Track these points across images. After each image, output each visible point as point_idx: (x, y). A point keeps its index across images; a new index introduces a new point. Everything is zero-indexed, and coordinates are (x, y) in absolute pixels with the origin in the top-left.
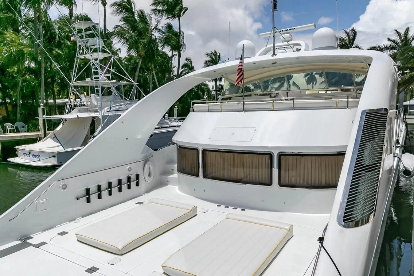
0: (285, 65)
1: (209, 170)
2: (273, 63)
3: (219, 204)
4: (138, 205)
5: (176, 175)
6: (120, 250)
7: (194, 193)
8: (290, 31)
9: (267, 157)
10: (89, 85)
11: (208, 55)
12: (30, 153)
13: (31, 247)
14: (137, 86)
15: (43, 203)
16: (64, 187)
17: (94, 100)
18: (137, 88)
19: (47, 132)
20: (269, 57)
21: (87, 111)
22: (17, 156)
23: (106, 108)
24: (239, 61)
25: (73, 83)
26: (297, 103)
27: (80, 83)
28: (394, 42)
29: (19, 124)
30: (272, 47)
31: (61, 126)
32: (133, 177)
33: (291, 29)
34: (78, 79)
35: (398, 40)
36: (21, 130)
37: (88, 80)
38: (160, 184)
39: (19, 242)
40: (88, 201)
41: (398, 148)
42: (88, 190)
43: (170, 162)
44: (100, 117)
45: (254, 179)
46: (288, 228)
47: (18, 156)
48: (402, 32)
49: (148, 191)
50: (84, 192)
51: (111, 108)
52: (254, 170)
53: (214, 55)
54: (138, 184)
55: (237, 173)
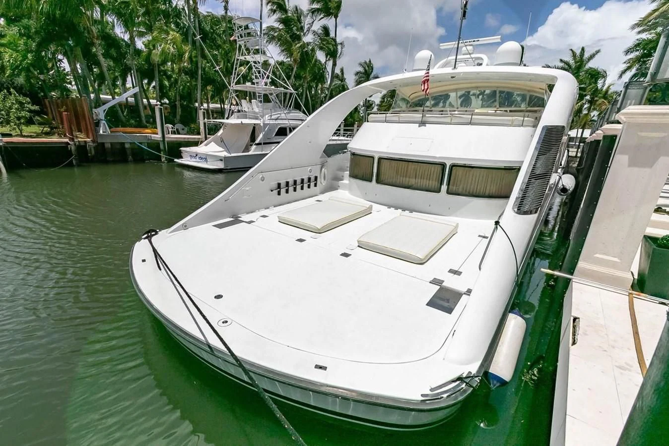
0: (468, 80)
1: (382, 177)
2: (452, 77)
3: (389, 206)
4: (317, 202)
5: (346, 181)
6: (319, 230)
7: (365, 197)
8: (474, 42)
9: (439, 168)
10: (248, 90)
11: (361, 64)
12: (197, 155)
13: (244, 223)
14: (295, 94)
15: (247, 190)
16: (263, 179)
17: (256, 106)
18: (295, 97)
19: (208, 136)
20: (449, 70)
21: (245, 117)
22: (181, 157)
23: (267, 116)
24: (425, 72)
25: (234, 87)
26: (475, 119)
27: (239, 87)
28: (567, 64)
29: (179, 126)
30: (453, 60)
31: (221, 131)
32: (313, 179)
33: (475, 41)
34: (238, 83)
35: (572, 62)
36: (181, 131)
37: (248, 84)
38: (331, 188)
39: (232, 219)
40: (279, 193)
41: (560, 169)
42: (279, 185)
43: (342, 169)
44: (262, 125)
45: (424, 186)
46: (455, 225)
47: (184, 157)
48: (578, 52)
49: (323, 192)
50: (276, 186)
51: (271, 116)
52: (425, 180)
53: (368, 67)
54: (315, 185)
55: (409, 182)
